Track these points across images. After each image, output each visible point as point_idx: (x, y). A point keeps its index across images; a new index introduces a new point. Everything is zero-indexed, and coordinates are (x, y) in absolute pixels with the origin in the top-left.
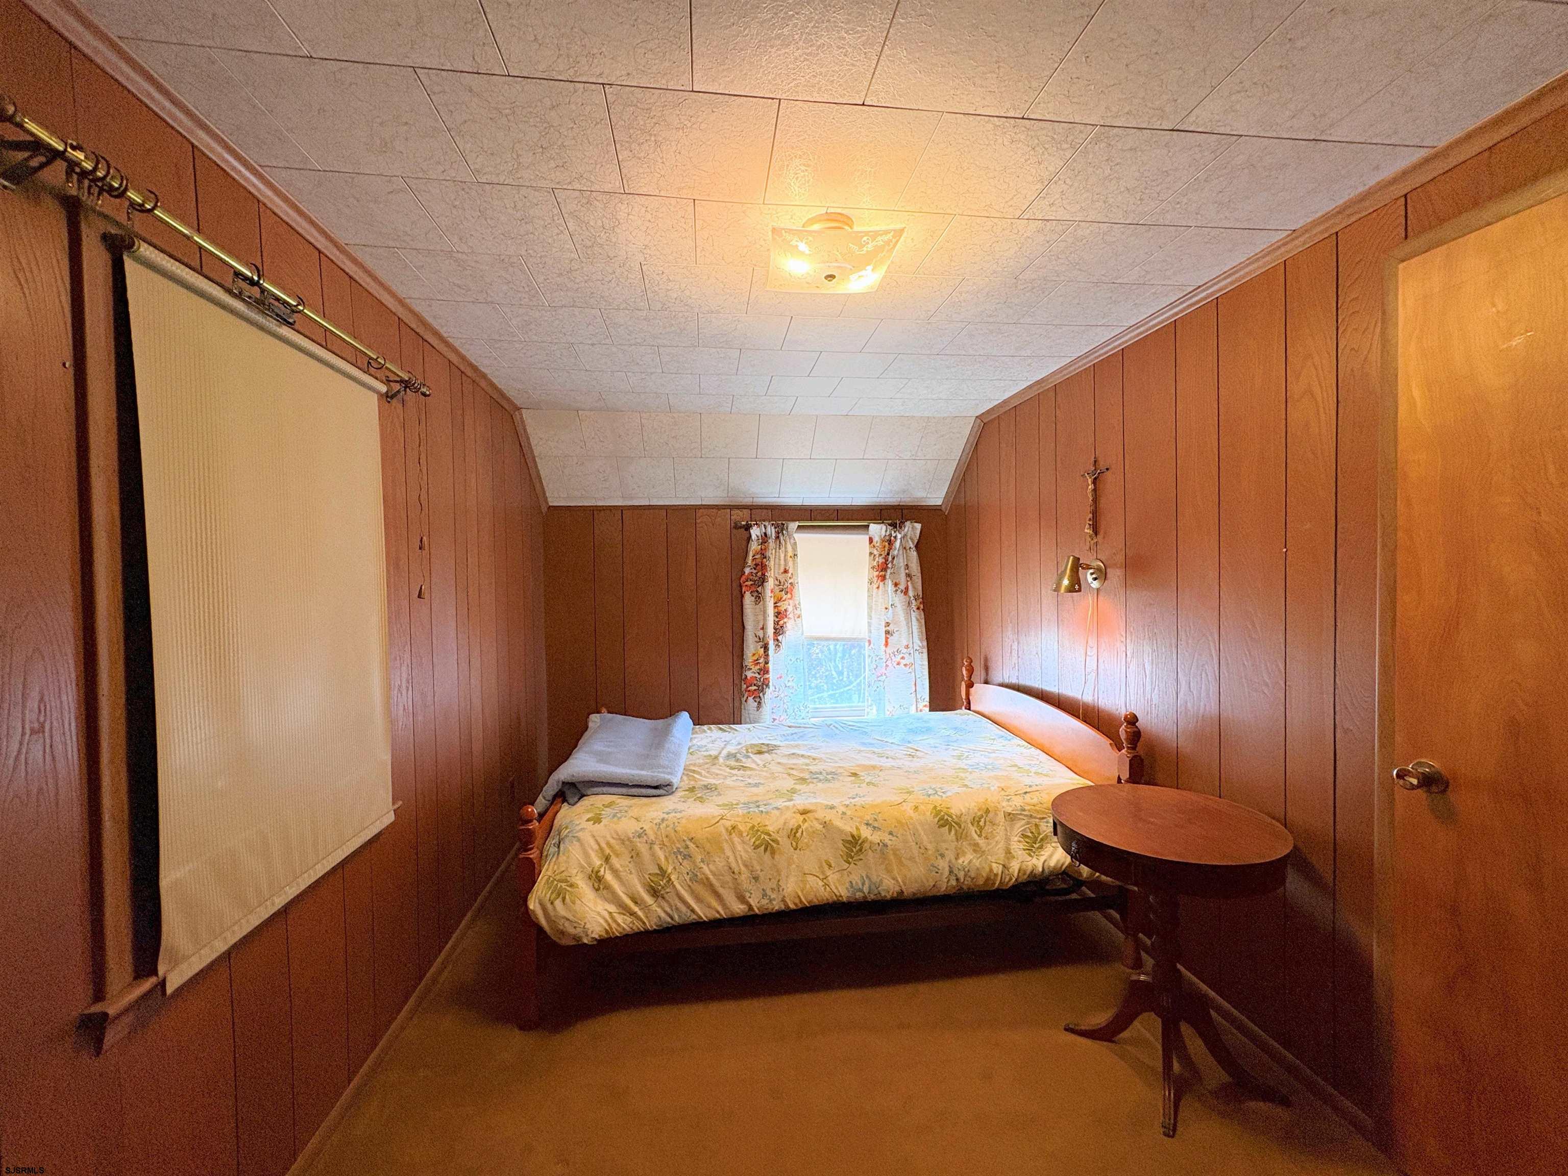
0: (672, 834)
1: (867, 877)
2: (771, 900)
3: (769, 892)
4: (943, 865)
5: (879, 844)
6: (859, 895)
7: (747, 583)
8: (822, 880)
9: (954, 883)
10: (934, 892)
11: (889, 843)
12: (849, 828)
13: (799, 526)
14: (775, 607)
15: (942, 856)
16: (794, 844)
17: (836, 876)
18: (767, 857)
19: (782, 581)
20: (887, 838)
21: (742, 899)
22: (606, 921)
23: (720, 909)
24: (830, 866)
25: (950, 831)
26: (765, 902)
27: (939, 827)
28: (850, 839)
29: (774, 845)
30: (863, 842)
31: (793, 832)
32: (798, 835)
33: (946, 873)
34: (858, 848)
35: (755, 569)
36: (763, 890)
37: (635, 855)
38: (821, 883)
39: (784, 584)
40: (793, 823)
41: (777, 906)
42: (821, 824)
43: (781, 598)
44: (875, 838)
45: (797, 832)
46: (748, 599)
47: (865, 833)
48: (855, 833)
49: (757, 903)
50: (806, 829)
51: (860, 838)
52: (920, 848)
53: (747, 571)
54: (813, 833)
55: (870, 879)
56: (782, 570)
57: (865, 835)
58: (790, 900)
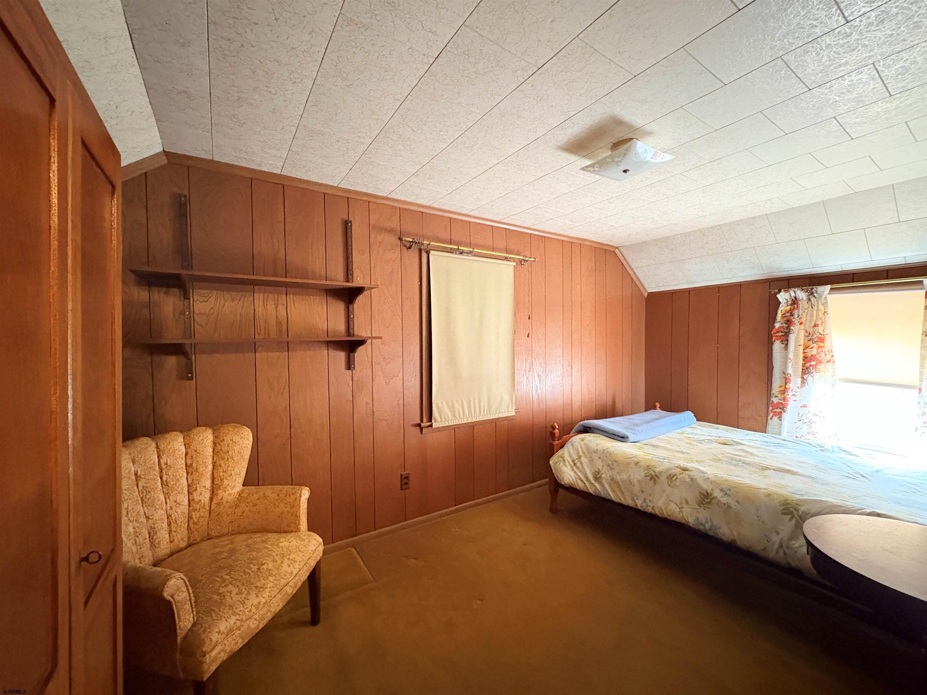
0: (608, 456)
1: (711, 520)
2: (647, 506)
3: (647, 501)
4: (776, 539)
5: (725, 504)
6: (701, 528)
7: (777, 334)
8: (680, 508)
9: (781, 554)
10: (763, 554)
11: (733, 507)
12: (706, 486)
13: (832, 289)
14: (804, 352)
15: (778, 533)
16: (669, 483)
17: (690, 510)
18: (651, 483)
19: (811, 333)
20: (733, 503)
21: (633, 499)
22: (573, 480)
23: (622, 499)
24: (687, 503)
25: (791, 520)
26: (644, 505)
27: (782, 514)
28: (705, 493)
29: (657, 479)
30: (713, 498)
31: (671, 476)
32: (674, 479)
33: (776, 545)
34: (709, 500)
35: (786, 324)
36: (645, 499)
37: (591, 461)
38: (678, 510)
39: (813, 335)
40: (673, 472)
41: (650, 510)
42: (690, 479)
43: (809, 346)
44: (724, 500)
45: (673, 477)
46: (777, 346)
47: (717, 494)
48: (709, 491)
49: (640, 504)
50: (680, 479)
51: (711, 495)
52: (759, 520)
53: (777, 325)
54: (683, 482)
55: (712, 522)
56: (813, 324)
57: (715, 495)
58: (658, 510)
